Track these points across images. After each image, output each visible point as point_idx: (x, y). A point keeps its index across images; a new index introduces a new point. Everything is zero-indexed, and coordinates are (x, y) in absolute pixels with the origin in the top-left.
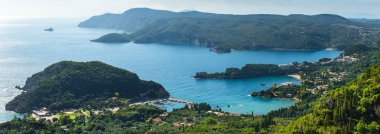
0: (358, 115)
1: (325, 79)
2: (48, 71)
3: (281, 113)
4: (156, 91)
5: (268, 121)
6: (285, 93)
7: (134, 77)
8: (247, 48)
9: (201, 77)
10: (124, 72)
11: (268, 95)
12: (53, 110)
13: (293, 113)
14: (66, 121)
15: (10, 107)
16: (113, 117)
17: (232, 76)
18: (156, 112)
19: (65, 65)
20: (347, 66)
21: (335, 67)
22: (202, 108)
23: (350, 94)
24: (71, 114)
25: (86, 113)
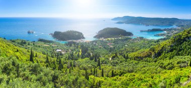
0: (181, 40)
1: (172, 32)
2: (104, 30)
3: (161, 39)
4: (130, 34)
5: (158, 41)
6: (162, 35)
7: (125, 31)
8: (154, 25)
9: (142, 31)
10: (122, 30)
11: (158, 35)
12: (105, 38)
13: (164, 39)
14: (108, 40)
15: (95, 37)
16: (120, 40)
17: (149, 31)
18: (130, 39)
19: (108, 28)
20: (178, 29)
21: (175, 30)
22: (142, 38)
23: (180, 35)
24: (110, 39)
25: (113, 39)
